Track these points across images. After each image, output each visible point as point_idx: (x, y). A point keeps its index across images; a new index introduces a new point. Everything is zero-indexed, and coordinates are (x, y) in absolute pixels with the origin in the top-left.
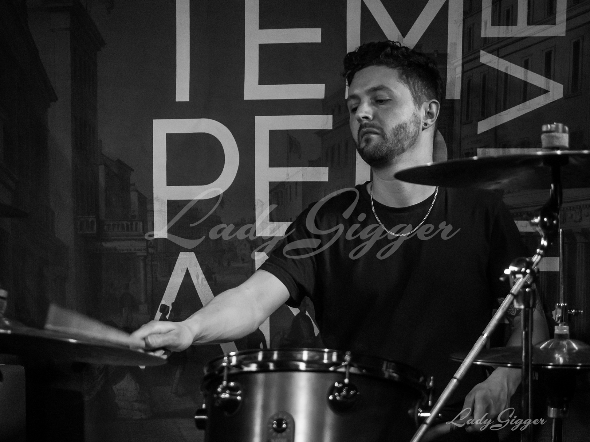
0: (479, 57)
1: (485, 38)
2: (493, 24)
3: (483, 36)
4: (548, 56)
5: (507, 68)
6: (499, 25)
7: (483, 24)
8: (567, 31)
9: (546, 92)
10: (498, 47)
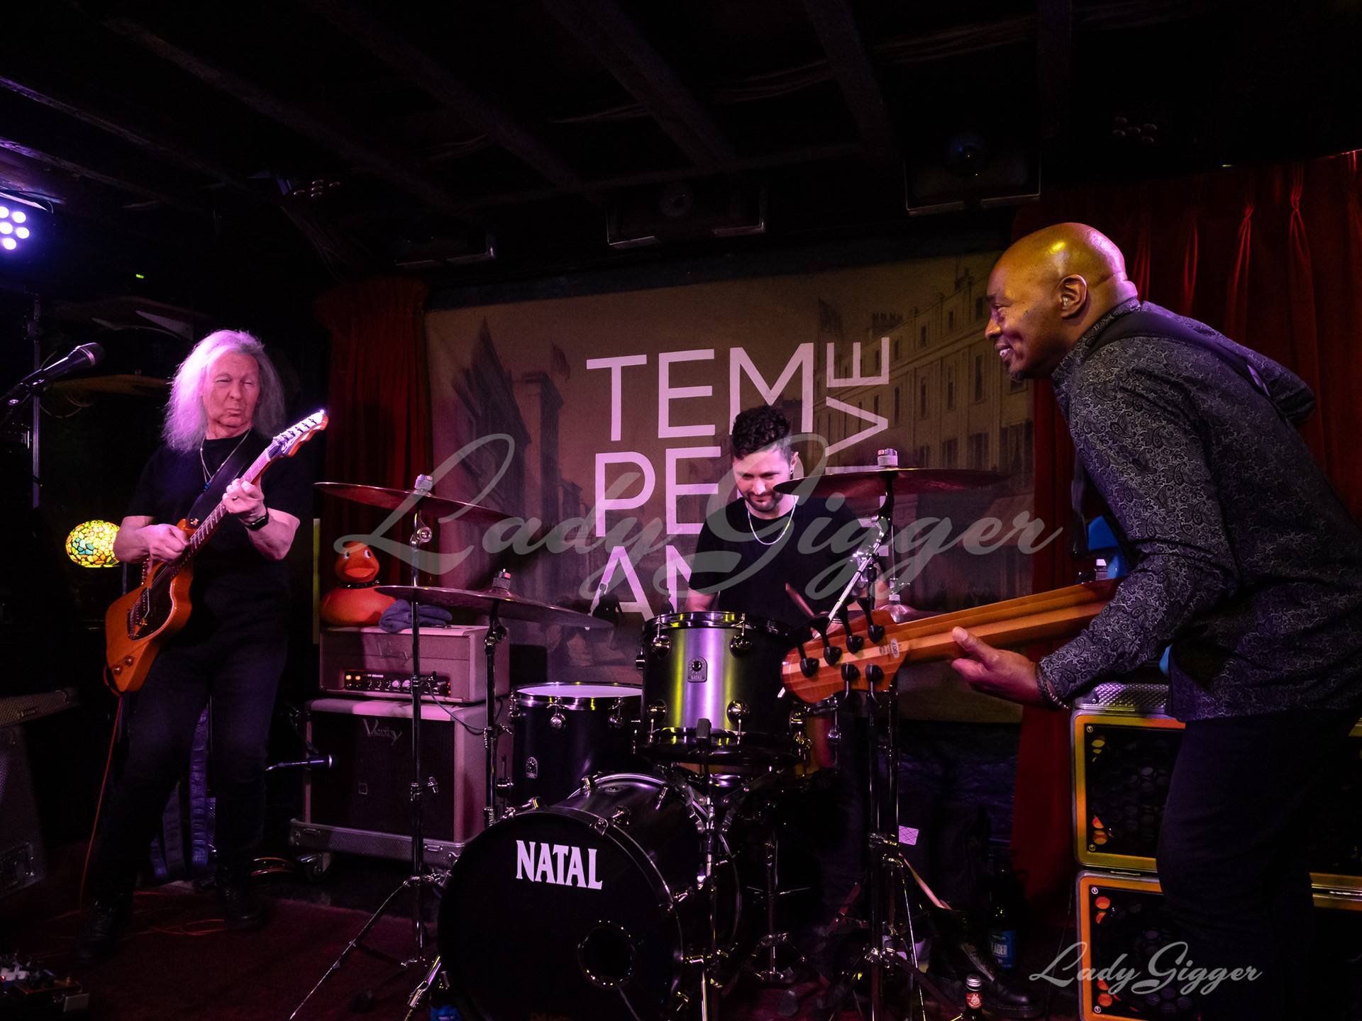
0: (825, 402)
1: (830, 388)
2: (835, 378)
3: (828, 386)
4: (876, 399)
5: (846, 409)
6: (839, 378)
7: (828, 378)
8: (890, 380)
9: (875, 424)
10: (839, 394)
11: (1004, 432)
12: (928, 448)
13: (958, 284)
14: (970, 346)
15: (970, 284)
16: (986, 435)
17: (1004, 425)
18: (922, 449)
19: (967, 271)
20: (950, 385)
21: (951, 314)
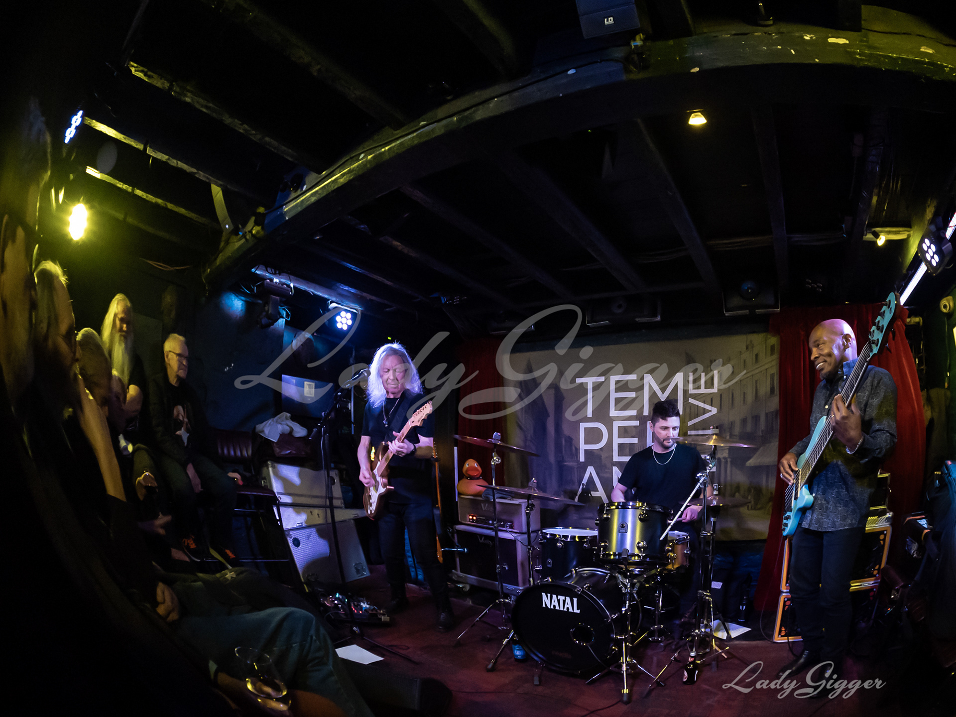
10: (695, 397)
11: (767, 414)
12: (734, 422)
13: (747, 348)
14: (753, 375)
15: (753, 347)
16: (759, 416)
17: (767, 412)
18: (732, 423)
19: (751, 341)
20: (744, 393)
21: (745, 361)
